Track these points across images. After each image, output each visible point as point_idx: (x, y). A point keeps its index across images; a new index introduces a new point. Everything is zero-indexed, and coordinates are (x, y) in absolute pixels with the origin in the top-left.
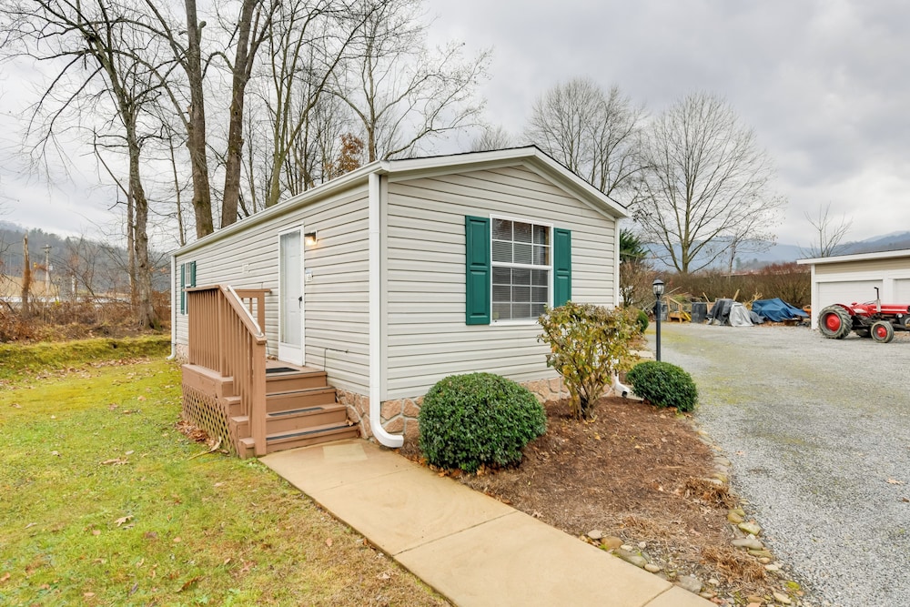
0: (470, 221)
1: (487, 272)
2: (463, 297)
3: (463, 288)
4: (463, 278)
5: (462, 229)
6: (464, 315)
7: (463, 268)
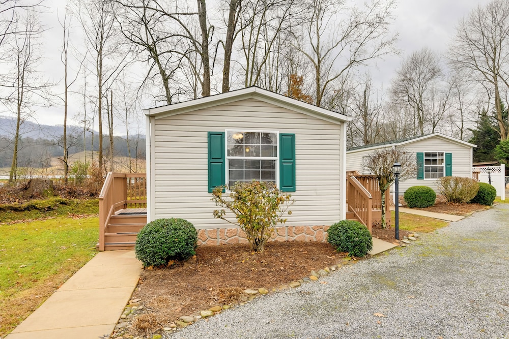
0: (210, 134)
1: (223, 163)
2: (206, 177)
3: (206, 172)
4: (206, 167)
5: (206, 140)
6: (207, 187)
7: (206, 161)
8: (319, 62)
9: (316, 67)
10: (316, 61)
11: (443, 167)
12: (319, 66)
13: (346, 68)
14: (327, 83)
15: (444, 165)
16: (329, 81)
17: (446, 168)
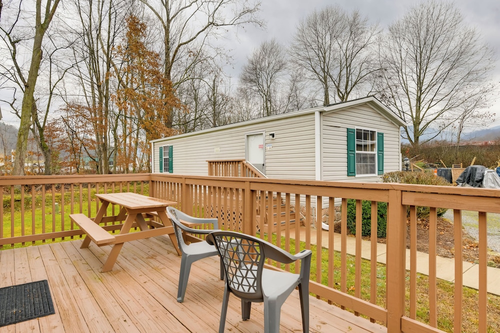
0: (349, 130)
5: (346, 134)
8: (169, 21)
9: (165, 27)
10: (165, 19)
11: (374, 154)
12: (169, 27)
13: (203, 30)
14: (179, 46)
15: (375, 152)
16: (181, 45)
17: (378, 156)
